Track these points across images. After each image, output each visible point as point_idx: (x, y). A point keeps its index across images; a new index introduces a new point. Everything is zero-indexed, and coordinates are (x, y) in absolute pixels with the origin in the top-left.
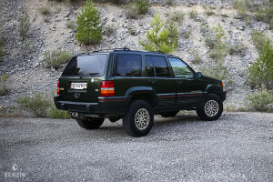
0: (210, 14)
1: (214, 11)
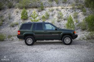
0: (62, 8)
1: (64, 7)
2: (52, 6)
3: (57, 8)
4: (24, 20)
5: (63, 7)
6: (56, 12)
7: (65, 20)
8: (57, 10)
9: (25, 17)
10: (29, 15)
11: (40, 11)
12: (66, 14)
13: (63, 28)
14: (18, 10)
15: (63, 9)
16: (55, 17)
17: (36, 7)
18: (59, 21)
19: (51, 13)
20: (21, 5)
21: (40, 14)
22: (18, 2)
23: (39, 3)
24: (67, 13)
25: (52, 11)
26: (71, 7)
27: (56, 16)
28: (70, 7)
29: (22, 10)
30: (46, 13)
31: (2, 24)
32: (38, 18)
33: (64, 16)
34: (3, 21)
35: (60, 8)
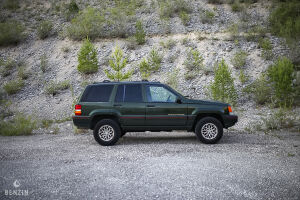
0: (201, 39)
1: (207, 36)
2: (169, 33)
3: (184, 37)
4: (88, 73)
5: (203, 36)
6: (183, 49)
7: (207, 73)
8: (185, 43)
9: (89, 67)
10: (100, 59)
11: (133, 49)
12: (211, 56)
13: (202, 98)
14: (67, 43)
15: (202, 42)
16: (180, 65)
17: (123, 36)
18: (189, 79)
19: (166, 55)
20: (78, 29)
21: (133, 56)
22: (68, 20)
23: (130, 21)
24: (215, 55)
25: (171, 46)
26: (228, 35)
27: (182, 62)
28: (223, 35)
29: (80, 46)
30: (153, 53)
31: (23, 85)
32: (128, 68)
33: (207, 61)
34: (25, 78)
35: (193, 36)
